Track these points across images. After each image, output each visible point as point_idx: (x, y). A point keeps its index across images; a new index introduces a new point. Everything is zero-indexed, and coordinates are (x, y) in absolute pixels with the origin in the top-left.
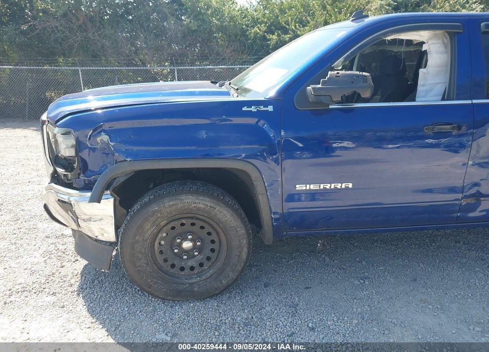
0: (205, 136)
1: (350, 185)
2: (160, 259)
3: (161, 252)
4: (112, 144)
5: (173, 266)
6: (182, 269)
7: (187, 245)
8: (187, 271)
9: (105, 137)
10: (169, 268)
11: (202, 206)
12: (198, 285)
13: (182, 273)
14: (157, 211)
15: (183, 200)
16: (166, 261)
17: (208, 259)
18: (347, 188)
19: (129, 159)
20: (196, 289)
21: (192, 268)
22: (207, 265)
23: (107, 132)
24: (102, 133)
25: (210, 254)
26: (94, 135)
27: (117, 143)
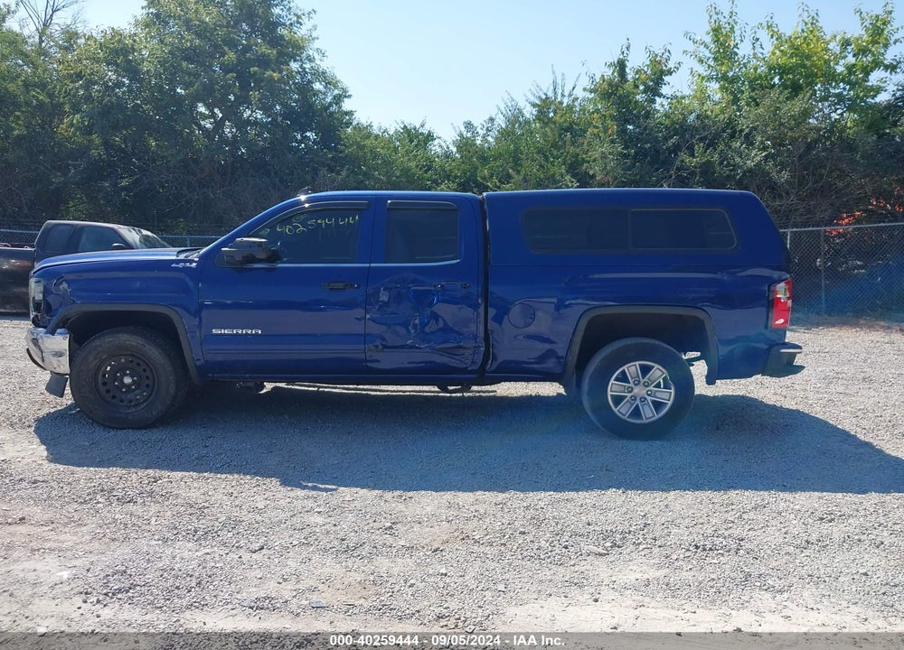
1: (260, 332)
2: (102, 389)
3: (105, 384)
4: (69, 290)
5: (114, 397)
6: (122, 400)
7: (127, 380)
8: (126, 403)
9: (65, 285)
10: (104, 393)
11: (134, 344)
13: (122, 404)
16: (108, 391)
18: (257, 334)
19: (79, 302)
22: (143, 398)
23: (67, 281)
24: (64, 282)
25: (146, 389)
26: (58, 284)
27: (72, 289)
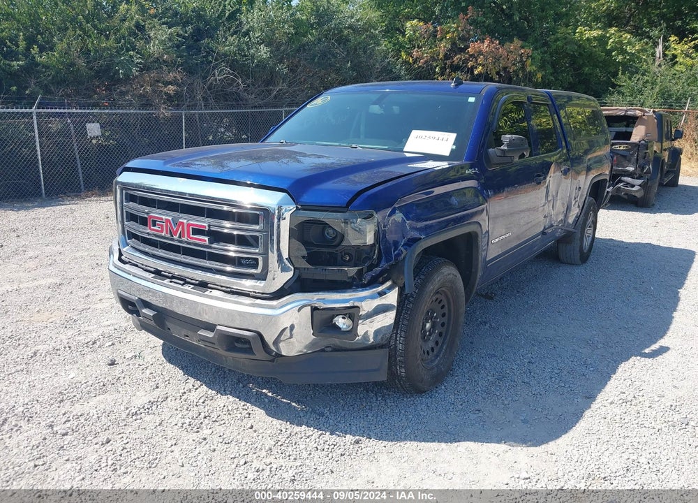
0: (456, 203)
1: (510, 234)
4: (408, 222)
5: (424, 352)
6: (428, 353)
7: (428, 325)
8: (431, 353)
9: (399, 216)
14: (431, 291)
15: (444, 273)
17: (440, 334)
19: (423, 237)
21: (432, 349)
22: (440, 341)
23: (401, 209)
24: (397, 211)
25: (441, 330)
26: (390, 215)
27: (411, 220)
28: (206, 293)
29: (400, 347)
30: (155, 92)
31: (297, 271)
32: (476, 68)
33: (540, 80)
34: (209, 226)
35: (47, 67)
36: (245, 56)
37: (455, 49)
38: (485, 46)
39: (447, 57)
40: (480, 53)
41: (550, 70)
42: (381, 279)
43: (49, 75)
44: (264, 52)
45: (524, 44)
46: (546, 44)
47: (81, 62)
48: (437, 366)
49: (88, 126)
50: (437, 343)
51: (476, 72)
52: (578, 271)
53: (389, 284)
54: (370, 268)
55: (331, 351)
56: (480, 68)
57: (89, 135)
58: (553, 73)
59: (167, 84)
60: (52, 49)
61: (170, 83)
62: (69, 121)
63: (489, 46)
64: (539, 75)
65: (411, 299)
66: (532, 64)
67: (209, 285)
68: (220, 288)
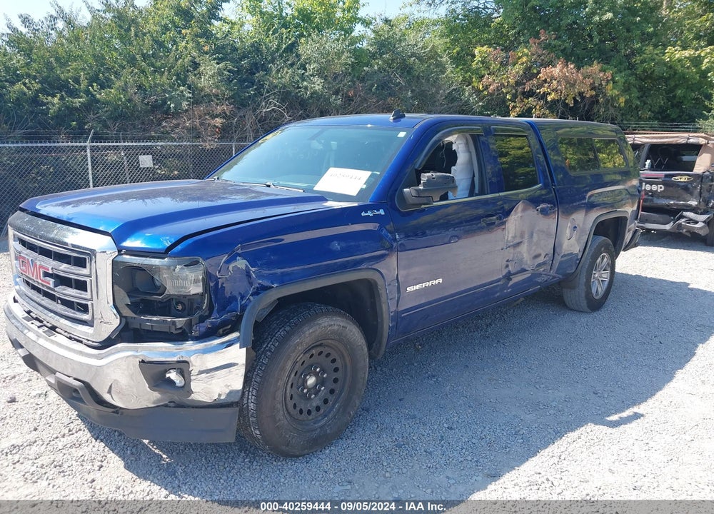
0: (339, 247)
1: (441, 281)
2: (291, 406)
3: (292, 397)
4: (253, 269)
5: (301, 411)
6: (309, 412)
7: (311, 381)
8: (314, 413)
9: (241, 263)
10: (298, 416)
11: (336, 328)
12: (328, 425)
13: (310, 417)
14: (298, 344)
15: (320, 324)
16: (295, 406)
17: (332, 392)
18: (438, 284)
19: (275, 285)
20: (328, 431)
21: (318, 409)
22: (331, 399)
23: (244, 256)
24: (238, 258)
25: (334, 386)
26: (228, 262)
27: (259, 267)
28: (51, 338)
29: (252, 406)
30: (202, 124)
31: (124, 320)
32: (550, 94)
33: (622, 105)
34: (52, 269)
35: (106, 103)
36: (299, 87)
37: (529, 74)
38: (556, 71)
39: (518, 83)
40: (552, 78)
41: (635, 93)
42: (221, 331)
43: (107, 111)
44: (318, 84)
45: (605, 66)
46: (632, 67)
47: (137, 99)
48: (321, 427)
49: (141, 158)
50: (326, 401)
51: (549, 99)
52: (586, 319)
53: (235, 335)
54: (202, 319)
55: (175, 407)
56: (553, 95)
57: (141, 166)
58: (642, 97)
59: (214, 117)
60: (110, 87)
61: (217, 116)
62: (123, 154)
63: (561, 71)
64: (622, 100)
65: (268, 353)
66: (614, 88)
67: (57, 330)
68: (63, 332)
